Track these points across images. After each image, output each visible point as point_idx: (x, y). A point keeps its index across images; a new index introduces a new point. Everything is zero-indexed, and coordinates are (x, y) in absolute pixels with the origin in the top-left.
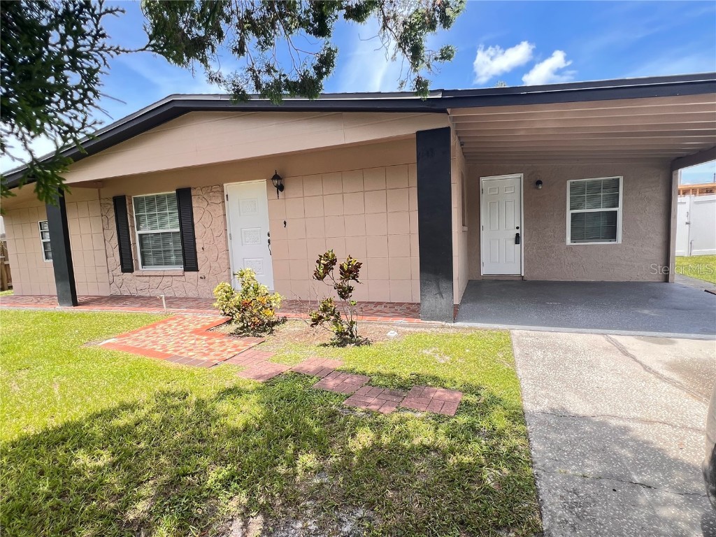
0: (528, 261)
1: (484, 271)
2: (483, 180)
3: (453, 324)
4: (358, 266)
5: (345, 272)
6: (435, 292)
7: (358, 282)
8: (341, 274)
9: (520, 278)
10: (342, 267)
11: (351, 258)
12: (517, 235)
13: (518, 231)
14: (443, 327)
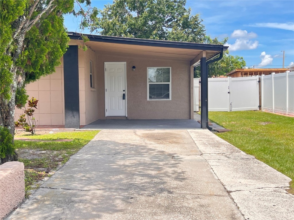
0: (129, 109)
1: (107, 114)
2: (105, 63)
3: (79, 129)
4: (37, 102)
5: (31, 103)
6: (71, 115)
7: (36, 108)
8: (29, 104)
9: (126, 118)
10: (29, 102)
11: (34, 98)
12: (124, 94)
13: (124, 93)
14: (75, 130)
